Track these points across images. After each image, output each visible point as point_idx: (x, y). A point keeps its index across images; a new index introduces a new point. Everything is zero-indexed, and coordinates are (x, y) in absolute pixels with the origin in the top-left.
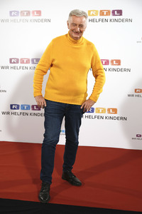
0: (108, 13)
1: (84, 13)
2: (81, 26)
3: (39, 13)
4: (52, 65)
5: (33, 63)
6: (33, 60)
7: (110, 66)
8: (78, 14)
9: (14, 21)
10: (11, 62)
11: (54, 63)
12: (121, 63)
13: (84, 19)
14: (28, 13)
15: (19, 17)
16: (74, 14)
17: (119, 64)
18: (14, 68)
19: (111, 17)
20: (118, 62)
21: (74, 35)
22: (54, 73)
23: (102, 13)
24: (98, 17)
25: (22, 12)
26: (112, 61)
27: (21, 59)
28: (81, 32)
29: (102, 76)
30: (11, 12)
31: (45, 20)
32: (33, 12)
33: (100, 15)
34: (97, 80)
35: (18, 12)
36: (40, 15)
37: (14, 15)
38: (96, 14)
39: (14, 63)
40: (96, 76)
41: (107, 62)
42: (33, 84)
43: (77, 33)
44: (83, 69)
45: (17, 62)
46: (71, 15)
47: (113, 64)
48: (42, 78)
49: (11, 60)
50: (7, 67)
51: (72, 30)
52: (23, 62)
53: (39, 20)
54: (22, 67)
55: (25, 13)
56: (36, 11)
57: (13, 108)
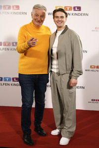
1: (44, 7)
6: (13, 43)
8: (39, 7)
15: (2, 10)
28: (42, 21)
31: (23, 13)
35: (1, 6)
45: (1, 45)
46: (34, 8)
53: (18, 13)
54: (4, 49)
55: (7, 7)
56: (15, 6)
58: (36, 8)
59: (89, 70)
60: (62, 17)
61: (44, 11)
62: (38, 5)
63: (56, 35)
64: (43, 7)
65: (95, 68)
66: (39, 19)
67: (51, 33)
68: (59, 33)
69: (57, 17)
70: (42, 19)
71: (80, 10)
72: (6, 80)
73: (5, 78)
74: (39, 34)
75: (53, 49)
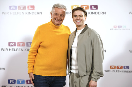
3: (33, 7)
5: (28, 46)
8: (59, 7)
9: (13, 13)
10: (9, 45)
14: (24, 8)
15: (17, 11)
18: (12, 50)
21: (56, 22)
25: (19, 6)
27: (18, 43)
28: (62, 20)
30: (10, 7)
31: (38, 13)
32: (28, 7)
35: (16, 7)
37: (13, 9)
39: (12, 46)
45: (15, 45)
46: (54, 7)
49: (9, 43)
50: (7, 50)
51: (55, 19)
53: (33, 13)
54: (18, 49)
55: (22, 7)
56: (30, 6)
57: (10, 82)
58: (56, 7)
60: (81, 16)
61: (64, 10)
62: (58, 4)
63: (75, 34)
64: (63, 6)
66: (59, 18)
67: (70, 32)
68: (79, 32)
69: (76, 16)
70: (62, 18)
71: (97, 9)
72: (19, 83)
73: (18, 80)
74: (57, 34)
75: (72, 49)
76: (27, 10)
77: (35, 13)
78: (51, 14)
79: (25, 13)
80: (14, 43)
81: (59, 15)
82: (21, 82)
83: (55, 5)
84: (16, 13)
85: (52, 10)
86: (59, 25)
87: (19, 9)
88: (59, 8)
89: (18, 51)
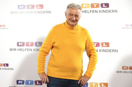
0: (98, 6)
1: (79, 6)
2: (77, 16)
3: (42, 6)
4: (53, 47)
5: (36, 46)
6: (36, 43)
7: (100, 48)
9: (22, 13)
10: (18, 45)
11: (55, 45)
12: (110, 45)
13: (79, 11)
14: (33, 7)
15: (26, 10)
16: (71, 7)
17: (108, 46)
18: (21, 50)
19: (100, 9)
20: (107, 44)
21: (71, 23)
22: (54, 54)
23: (92, 6)
24: (90, 9)
25: (27, 6)
26: (102, 44)
27: (27, 43)
28: (77, 21)
29: (95, 56)
30: (19, 6)
31: (47, 12)
32: (37, 6)
33: (91, 7)
34: (91, 59)
35: (24, 6)
36: (42, 8)
37: (22, 8)
38: (88, 7)
39: (21, 46)
40: (90, 56)
41: (98, 45)
42: (38, 63)
43: (73, 21)
44: (79, 50)
45: (23, 45)
46: (68, 7)
47: (103, 46)
48: (45, 58)
49: (18, 43)
50: (15, 50)
51: (70, 19)
52: (28, 45)
53: (42, 12)
54: (27, 49)
55: (31, 6)
56: (39, 5)
57: (19, 83)
59: (121, 72)
65: (127, 69)
76: (35, 9)
77: (44, 12)
78: (66, 14)
79: (34, 12)
80: (23, 43)
81: (74, 16)
82: (29, 83)
83: (69, 4)
84: (25, 12)
85: (67, 10)
86: (74, 26)
87: (27, 9)
88: (73, 8)
89: (26, 51)
